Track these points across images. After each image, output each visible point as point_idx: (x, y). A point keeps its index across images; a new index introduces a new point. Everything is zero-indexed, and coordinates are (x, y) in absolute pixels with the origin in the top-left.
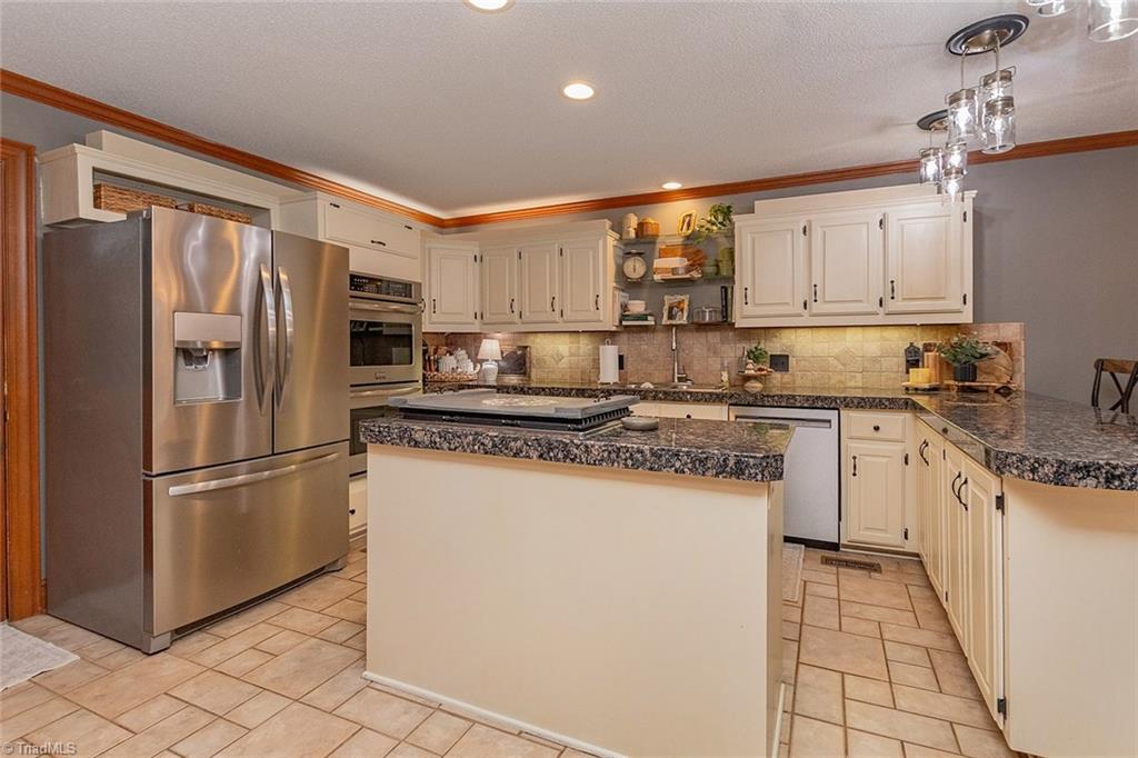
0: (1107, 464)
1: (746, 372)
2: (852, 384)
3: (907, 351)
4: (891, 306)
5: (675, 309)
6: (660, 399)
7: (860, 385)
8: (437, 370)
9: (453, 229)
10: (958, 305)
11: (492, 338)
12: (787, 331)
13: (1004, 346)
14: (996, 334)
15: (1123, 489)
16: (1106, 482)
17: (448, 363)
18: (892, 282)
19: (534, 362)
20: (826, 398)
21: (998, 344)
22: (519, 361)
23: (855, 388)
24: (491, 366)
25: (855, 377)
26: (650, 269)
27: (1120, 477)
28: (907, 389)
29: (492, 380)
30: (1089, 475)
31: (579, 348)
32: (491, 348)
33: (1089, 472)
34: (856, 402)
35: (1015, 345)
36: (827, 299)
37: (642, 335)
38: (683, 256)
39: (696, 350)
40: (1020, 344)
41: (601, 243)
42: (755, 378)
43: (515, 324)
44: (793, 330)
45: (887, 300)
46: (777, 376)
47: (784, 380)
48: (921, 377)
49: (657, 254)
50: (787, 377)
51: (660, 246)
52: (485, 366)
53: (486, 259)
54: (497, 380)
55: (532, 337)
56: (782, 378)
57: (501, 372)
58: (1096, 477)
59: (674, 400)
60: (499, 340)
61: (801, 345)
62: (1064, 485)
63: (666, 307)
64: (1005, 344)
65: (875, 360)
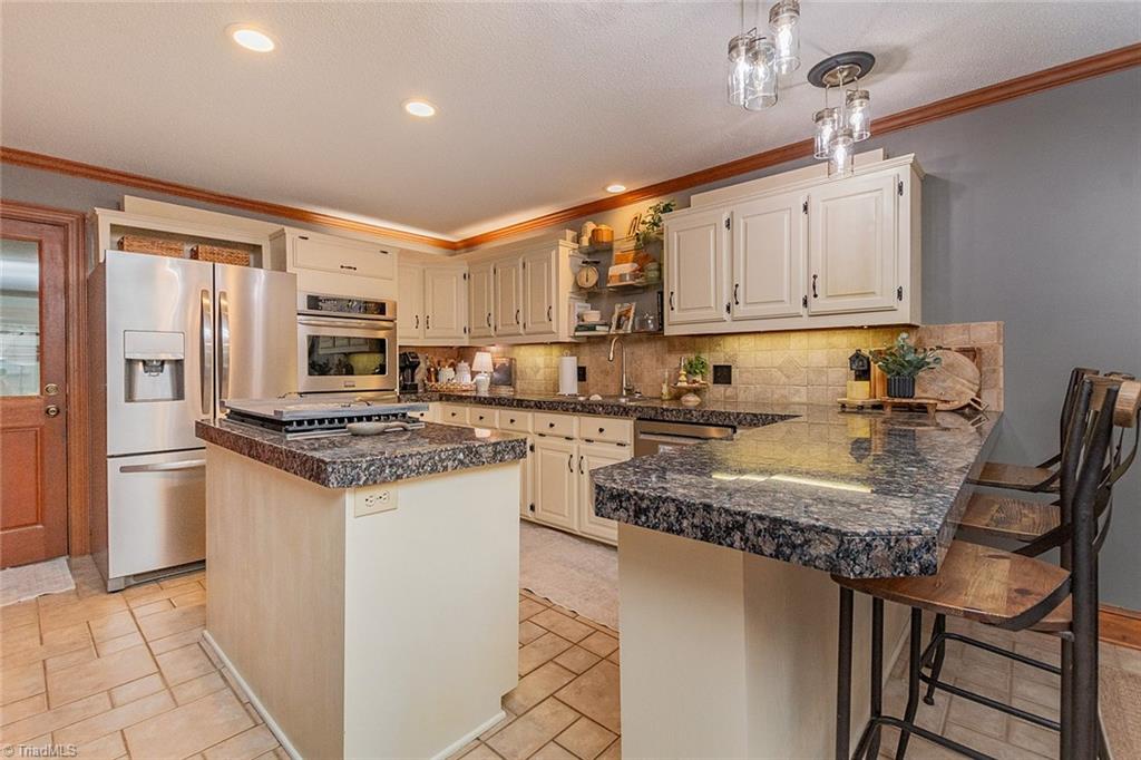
0: (636, 493)
1: (679, 384)
2: (796, 399)
3: (852, 360)
4: (815, 305)
5: (623, 318)
6: (579, 411)
7: (804, 400)
8: (437, 380)
9: (463, 251)
10: (892, 301)
11: (485, 351)
12: (730, 339)
13: (972, 353)
14: (966, 337)
15: (648, 527)
16: (635, 516)
17: (447, 373)
18: (815, 277)
19: (518, 373)
20: (720, 414)
21: (963, 351)
22: (507, 374)
23: (799, 404)
24: (484, 379)
25: (798, 391)
26: (603, 277)
27: (645, 511)
28: (843, 406)
29: (484, 392)
30: (621, 507)
31: (551, 360)
32: (483, 361)
33: (621, 502)
34: (748, 418)
35: (986, 353)
36: (748, 301)
37: (602, 345)
38: (634, 262)
39: (646, 361)
40: (996, 350)
41: (554, 253)
42: (689, 391)
43: (491, 337)
44: (736, 337)
45: (811, 300)
46: (719, 391)
47: (728, 394)
48: (860, 392)
49: (614, 261)
50: (729, 391)
51: (616, 253)
52: (478, 377)
53: (472, 276)
54: (490, 390)
55: (517, 349)
56: (725, 391)
57: (494, 383)
58: (627, 509)
59: (589, 412)
60: (492, 354)
61: (746, 355)
62: (602, 516)
63: (616, 316)
64: (972, 350)
65: (820, 371)
